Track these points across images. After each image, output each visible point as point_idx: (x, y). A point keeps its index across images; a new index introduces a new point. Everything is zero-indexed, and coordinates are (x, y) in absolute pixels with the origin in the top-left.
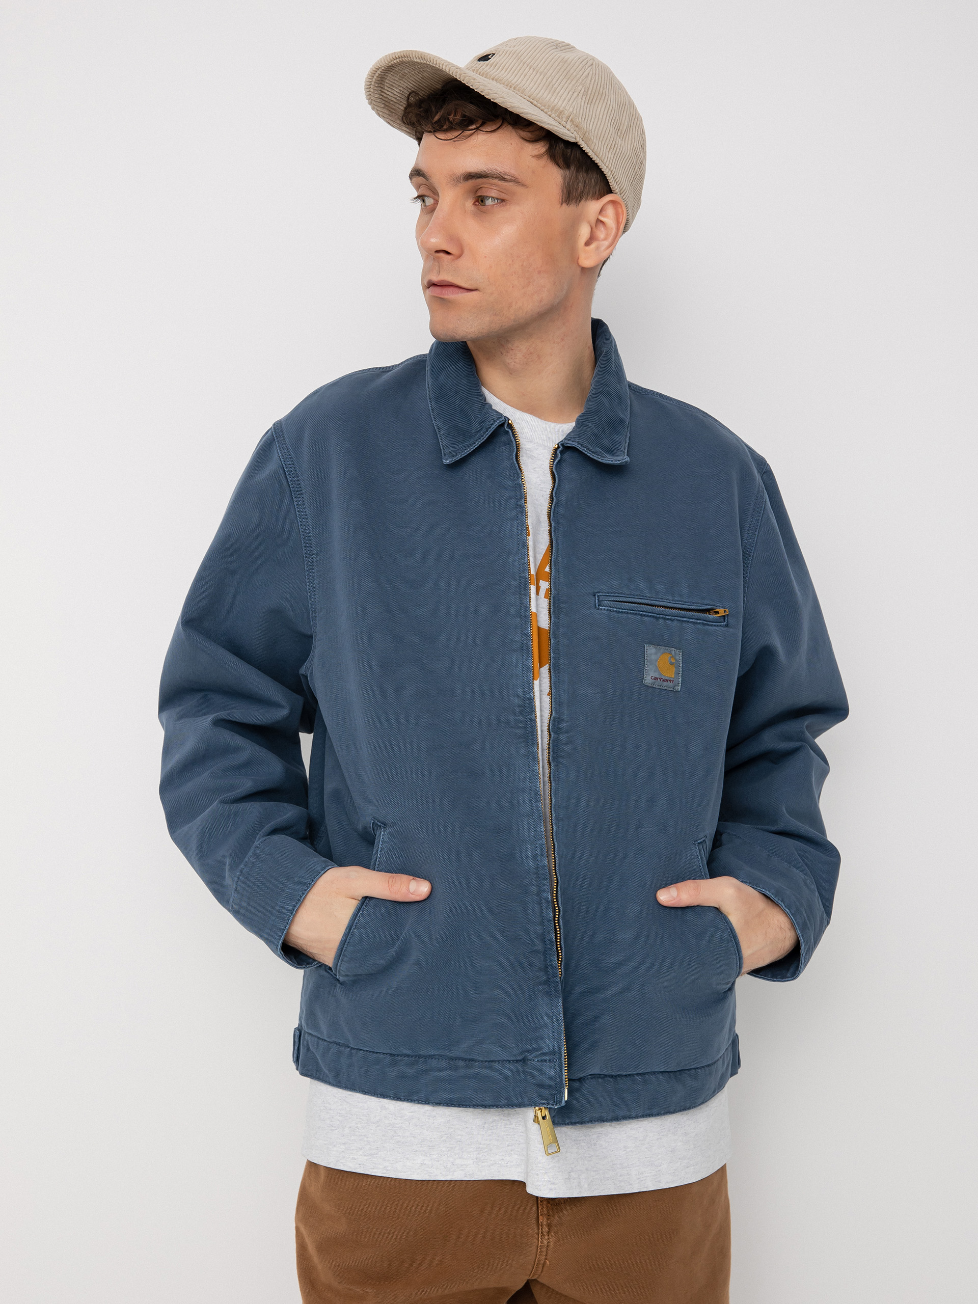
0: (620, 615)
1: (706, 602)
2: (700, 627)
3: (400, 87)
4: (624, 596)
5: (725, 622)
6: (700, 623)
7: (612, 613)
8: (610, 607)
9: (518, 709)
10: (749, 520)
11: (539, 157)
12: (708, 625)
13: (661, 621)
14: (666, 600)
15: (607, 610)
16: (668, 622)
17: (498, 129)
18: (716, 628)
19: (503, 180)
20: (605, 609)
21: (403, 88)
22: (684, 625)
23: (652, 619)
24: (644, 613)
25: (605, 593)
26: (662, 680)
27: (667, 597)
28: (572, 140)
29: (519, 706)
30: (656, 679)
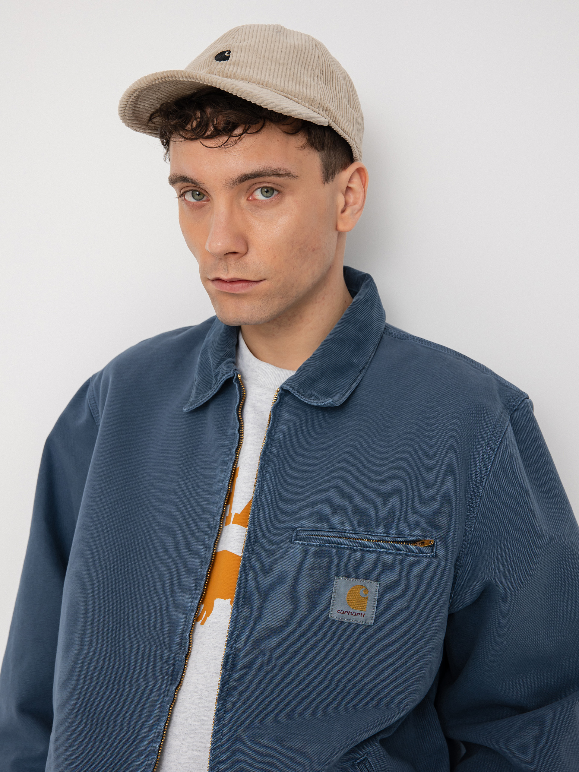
0: (313, 548)
1: (413, 533)
2: (403, 558)
3: (151, 99)
4: (322, 529)
5: (432, 552)
6: (403, 554)
7: (305, 547)
8: (305, 541)
9: (175, 647)
10: (483, 449)
11: (302, 148)
12: (412, 556)
13: (358, 553)
14: (366, 533)
15: (302, 544)
16: (367, 554)
17: (262, 128)
18: (420, 559)
19: (278, 176)
20: (299, 543)
21: (154, 99)
22: (384, 556)
23: (347, 551)
24: (340, 546)
25: (305, 527)
26: (350, 613)
27: (369, 529)
28: (326, 125)
29: (177, 644)
30: (343, 612)
